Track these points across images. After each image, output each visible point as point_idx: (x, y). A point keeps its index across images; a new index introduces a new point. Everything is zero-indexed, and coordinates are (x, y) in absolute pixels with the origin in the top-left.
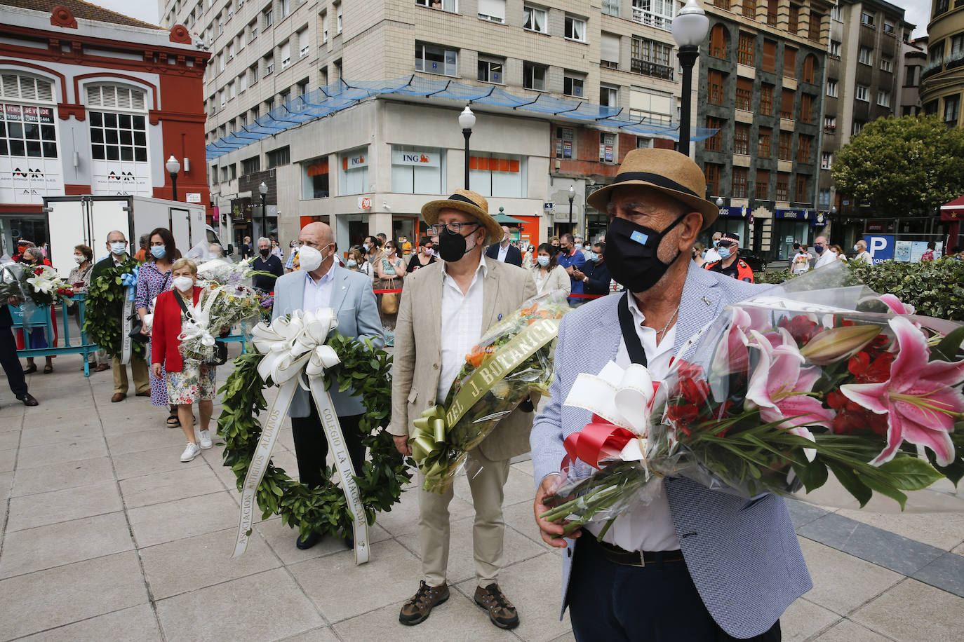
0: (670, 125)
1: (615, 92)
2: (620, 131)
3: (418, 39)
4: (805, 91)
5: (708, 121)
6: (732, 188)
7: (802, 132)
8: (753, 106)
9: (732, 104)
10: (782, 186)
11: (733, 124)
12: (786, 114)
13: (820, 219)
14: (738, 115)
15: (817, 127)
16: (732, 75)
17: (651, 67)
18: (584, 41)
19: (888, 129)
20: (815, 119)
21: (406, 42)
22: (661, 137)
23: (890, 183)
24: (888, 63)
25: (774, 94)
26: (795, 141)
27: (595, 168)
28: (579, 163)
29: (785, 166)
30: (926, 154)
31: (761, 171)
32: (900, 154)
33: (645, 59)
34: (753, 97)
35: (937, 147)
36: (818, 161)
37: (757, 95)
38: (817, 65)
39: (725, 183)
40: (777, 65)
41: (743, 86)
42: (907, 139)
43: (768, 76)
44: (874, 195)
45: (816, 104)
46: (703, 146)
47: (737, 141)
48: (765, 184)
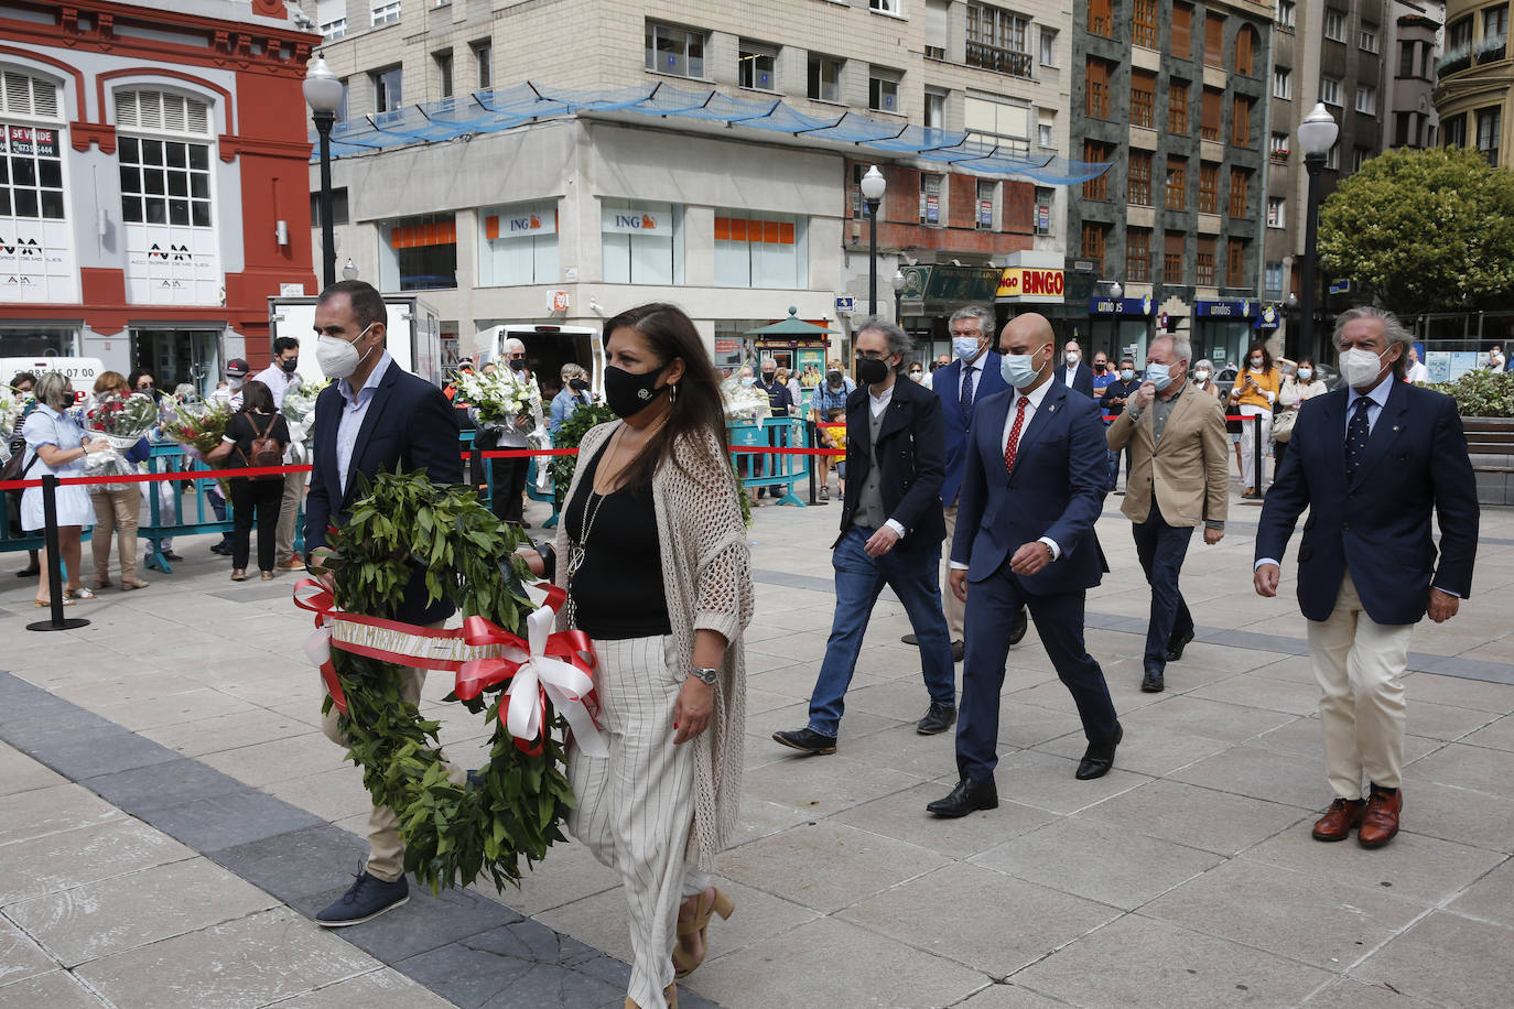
0: (1028, 156)
1: (941, 99)
2: (949, 169)
3: (649, 15)
4: (1239, 90)
5: (1086, 148)
6: (1127, 265)
7: (1235, 163)
8: (1156, 118)
9: (1125, 117)
10: (1204, 259)
11: (1127, 152)
12: (1210, 131)
13: (1269, 315)
14: (1134, 136)
15: (1258, 152)
16: (1124, 67)
17: (997, 55)
18: (898, 15)
19: (1401, 171)
20: (1255, 139)
21: (630, 19)
22: (1014, 178)
23: (1410, 259)
24: (1371, 37)
25: (1190, 97)
26: (1224, 180)
27: (913, 233)
28: (889, 227)
29: (1209, 223)
30: (1463, 213)
31: (1173, 233)
32: (1425, 212)
33: (987, 41)
34: (1157, 104)
35: (1479, 201)
36: (1263, 214)
37: (1163, 101)
38: (1257, 42)
39: (1114, 256)
40: (1194, 46)
41: (1143, 84)
42: (1433, 188)
43: (1180, 64)
44: (1385, 279)
45: (1256, 112)
46: (1079, 192)
47: (1133, 182)
48: (1178, 256)
